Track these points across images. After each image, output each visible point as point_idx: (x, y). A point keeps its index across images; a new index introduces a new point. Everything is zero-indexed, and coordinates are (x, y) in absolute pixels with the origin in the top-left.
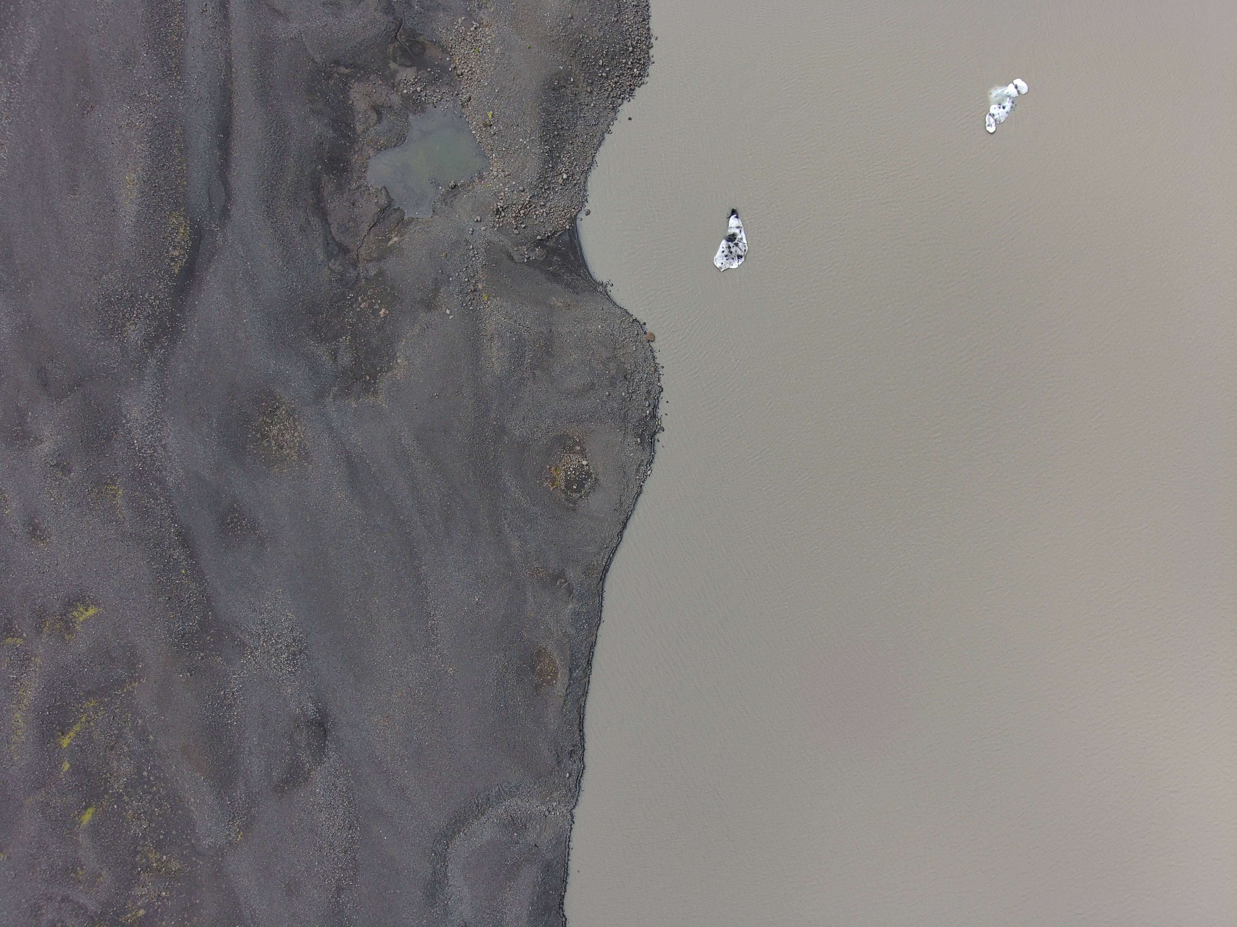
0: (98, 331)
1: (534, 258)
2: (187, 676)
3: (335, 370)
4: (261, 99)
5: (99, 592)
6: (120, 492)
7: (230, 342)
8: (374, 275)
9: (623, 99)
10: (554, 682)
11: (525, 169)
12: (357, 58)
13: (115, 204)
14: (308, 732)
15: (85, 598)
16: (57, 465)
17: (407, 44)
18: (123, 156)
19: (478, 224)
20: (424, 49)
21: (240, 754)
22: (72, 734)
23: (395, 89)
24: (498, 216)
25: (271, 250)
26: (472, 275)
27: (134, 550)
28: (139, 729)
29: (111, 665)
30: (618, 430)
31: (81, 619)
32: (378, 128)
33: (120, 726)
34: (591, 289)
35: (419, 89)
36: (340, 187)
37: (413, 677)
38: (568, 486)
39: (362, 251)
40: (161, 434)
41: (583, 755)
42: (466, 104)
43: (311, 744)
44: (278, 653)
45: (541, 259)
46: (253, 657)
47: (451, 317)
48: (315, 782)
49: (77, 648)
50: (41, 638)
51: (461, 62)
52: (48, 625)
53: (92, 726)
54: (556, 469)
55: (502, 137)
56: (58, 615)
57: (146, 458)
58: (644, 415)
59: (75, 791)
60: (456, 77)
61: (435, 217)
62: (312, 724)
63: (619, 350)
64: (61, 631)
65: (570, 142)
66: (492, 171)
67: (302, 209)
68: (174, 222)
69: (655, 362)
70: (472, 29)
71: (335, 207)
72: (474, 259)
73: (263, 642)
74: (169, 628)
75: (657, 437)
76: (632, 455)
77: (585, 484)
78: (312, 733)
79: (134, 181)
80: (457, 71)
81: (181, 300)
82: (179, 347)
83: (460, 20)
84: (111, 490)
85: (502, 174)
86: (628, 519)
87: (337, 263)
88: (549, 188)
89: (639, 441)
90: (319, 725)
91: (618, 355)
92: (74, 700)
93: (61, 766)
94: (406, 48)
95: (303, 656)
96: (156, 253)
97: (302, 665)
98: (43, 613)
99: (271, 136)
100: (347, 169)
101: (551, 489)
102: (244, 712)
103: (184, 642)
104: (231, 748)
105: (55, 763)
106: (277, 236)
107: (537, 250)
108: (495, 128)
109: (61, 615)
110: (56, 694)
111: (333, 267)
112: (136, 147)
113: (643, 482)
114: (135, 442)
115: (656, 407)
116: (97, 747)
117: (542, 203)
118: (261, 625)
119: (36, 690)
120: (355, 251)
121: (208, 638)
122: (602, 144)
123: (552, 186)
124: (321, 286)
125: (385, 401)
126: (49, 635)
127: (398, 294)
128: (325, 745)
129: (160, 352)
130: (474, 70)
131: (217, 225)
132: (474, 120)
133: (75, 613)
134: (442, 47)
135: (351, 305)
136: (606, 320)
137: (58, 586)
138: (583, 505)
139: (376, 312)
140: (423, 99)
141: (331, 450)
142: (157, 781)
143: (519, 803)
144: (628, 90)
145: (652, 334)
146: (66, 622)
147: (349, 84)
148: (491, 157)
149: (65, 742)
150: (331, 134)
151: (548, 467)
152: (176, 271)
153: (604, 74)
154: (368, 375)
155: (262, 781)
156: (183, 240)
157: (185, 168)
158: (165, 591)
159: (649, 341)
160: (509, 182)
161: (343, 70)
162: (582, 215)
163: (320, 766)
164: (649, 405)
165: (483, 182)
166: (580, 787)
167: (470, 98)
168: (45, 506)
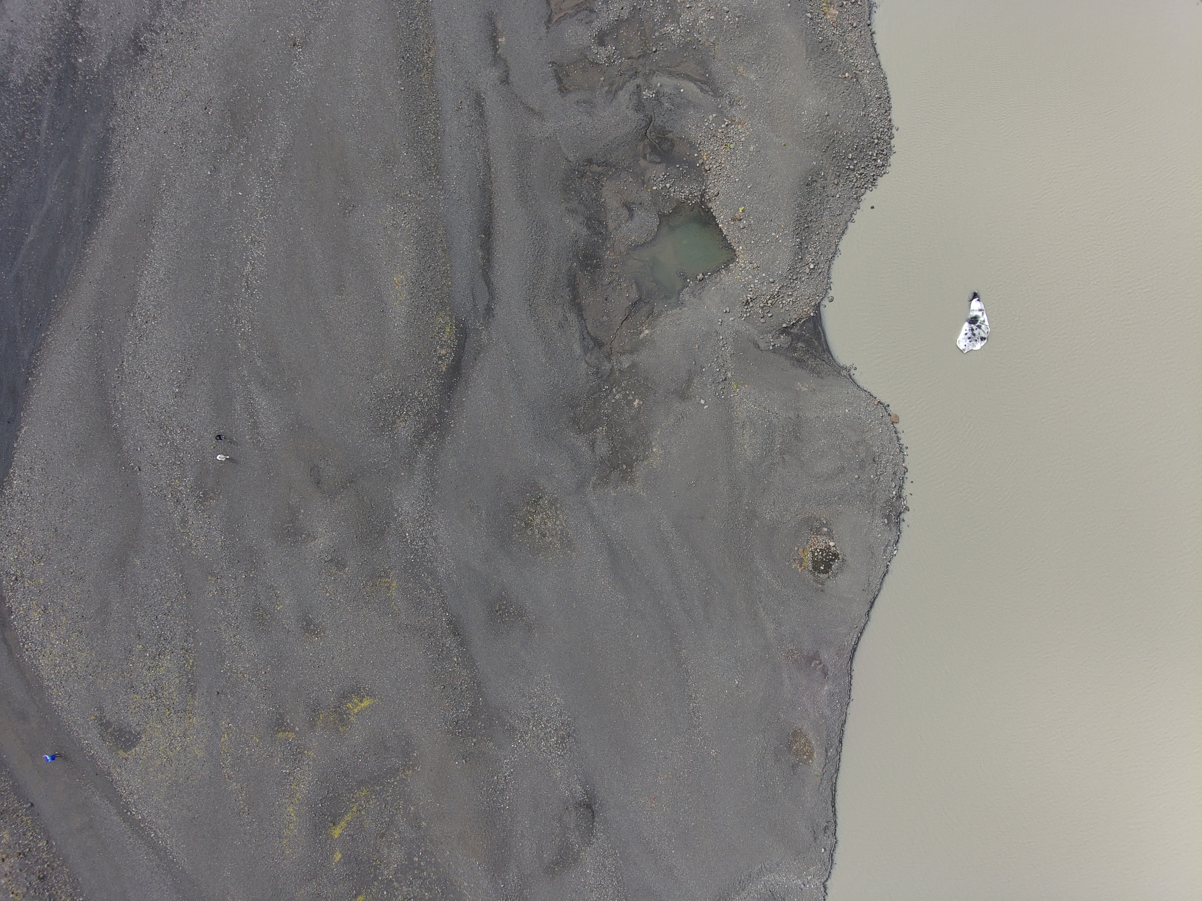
0: (369, 428)
1: (779, 345)
2: (463, 763)
3: (594, 460)
4: (521, 199)
5: (375, 683)
6: (394, 585)
7: (498, 437)
8: (628, 367)
9: (866, 188)
10: (811, 761)
11: (775, 262)
12: (609, 156)
13: (384, 304)
14: (577, 814)
15: (360, 690)
16: (331, 561)
17: (657, 141)
18: (389, 257)
19: (727, 314)
20: (673, 146)
21: (513, 838)
22: (343, 824)
23: (645, 186)
24: (746, 307)
25: (535, 348)
26: (722, 364)
27: (411, 641)
28: (412, 816)
29: (385, 754)
30: (867, 512)
31: (356, 711)
32: (630, 225)
33: (391, 813)
34: (835, 373)
35: (668, 185)
36: (593, 282)
37: (678, 759)
38: (816, 568)
39: (615, 344)
40: (431, 526)
41: (836, 830)
42: (714, 198)
43: (580, 825)
44: (547, 737)
45: (786, 346)
46: (523, 741)
47: (706, 407)
48: (585, 863)
49: (352, 739)
50: (315, 732)
51: (709, 157)
52: (321, 718)
53: (363, 815)
54: (804, 550)
55: (752, 230)
56: (332, 708)
57: (417, 550)
58: (891, 496)
59: (346, 880)
60: (704, 172)
61: (683, 309)
62: (580, 805)
63: (867, 433)
64: (335, 723)
65: (817, 233)
66: (738, 262)
67: (560, 306)
68: (440, 322)
69: (900, 443)
70: (723, 126)
71: (589, 303)
72: (723, 349)
73: (533, 726)
74: (444, 716)
75: (902, 516)
76: (879, 535)
77: (831, 565)
78: (580, 815)
79: (402, 282)
80: (704, 166)
81: (449, 396)
82: (448, 442)
83: (710, 117)
84: (385, 583)
85: (750, 266)
86: (875, 599)
87: (593, 357)
88: (797, 278)
89: (886, 522)
90: (587, 807)
91: (866, 439)
92: (346, 790)
93: (333, 857)
94: (655, 145)
95: (572, 740)
96: (425, 352)
97: (570, 748)
98: (317, 707)
99: (532, 236)
100: (600, 265)
101: (800, 570)
102: (516, 796)
103: (457, 729)
104: (504, 832)
105: (327, 854)
106: (540, 334)
107: (782, 337)
108: (745, 222)
109: (335, 707)
110: (329, 786)
111: (590, 361)
112: (403, 249)
113: (889, 562)
114: (407, 534)
115: (901, 487)
116: (368, 836)
117: (790, 293)
118: (530, 709)
119: (309, 783)
120: (609, 343)
121: (479, 724)
122: (846, 233)
123: (799, 276)
124: (578, 380)
125: (643, 489)
126: (323, 729)
127: (652, 385)
128: (593, 826)
129: (428, 447)
130: (723, 165)
131: (481, 324)
132: (721, 214)
133: (350, 705)
134: (690, 143)
135: (606, 397)
136: (852, 404)
137: (333, 680)
138: (831, 586)
139: (630, 403)
140: (672, 195)
141: (594, 538)
142: (427, 865)
143: (777, 877)
144: (872, 180)
145: (896, 416)
146: (340, 714)
147: (601, 183)
148: (738, 249)
149: (337, 832)
150: (585, 232)
151: (796, 548)
152: (444, 369)
153: (851, 167)
154: (624, 463)
155: (534, 863)
156: (450, 339)
157: (449, 268)
158: (440, 680)
159: (893, 423)
160: (758, 274)
161: (595, 168)
162: (826, 302)
163: (589, 847)
164: (896, 486)
165: (730, 274)
166: (832, 860)
167: (718, 194)
168: (321, 601)
